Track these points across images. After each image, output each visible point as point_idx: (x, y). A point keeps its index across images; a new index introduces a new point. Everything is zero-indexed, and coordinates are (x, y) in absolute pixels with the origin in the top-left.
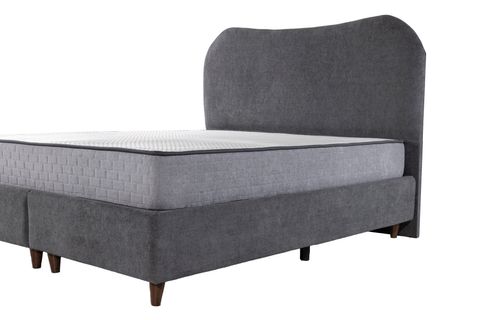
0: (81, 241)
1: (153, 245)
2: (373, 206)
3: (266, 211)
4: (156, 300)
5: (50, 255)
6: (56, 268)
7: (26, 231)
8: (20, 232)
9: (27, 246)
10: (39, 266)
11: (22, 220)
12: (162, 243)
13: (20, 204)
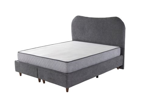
0: (51, 79)
2: (113, 64)
5: (43, 80)
7: (38, 75)
8: (36, 75)
9: (38, 78)
11: (36, 73)
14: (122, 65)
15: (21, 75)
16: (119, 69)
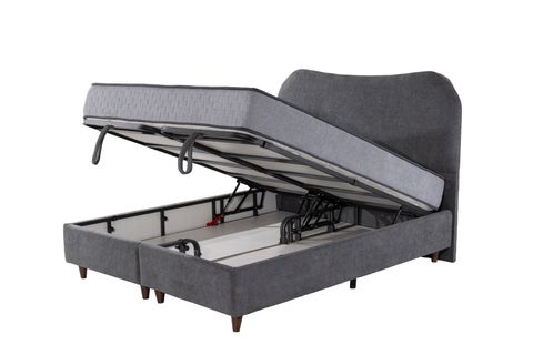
1: (233, 292)
2: (411, 241)
3: (316, 258)
4: (236, 328)
5: (156, 292)
6: (161, 299)
7: (138, 273)
8: (134, 273)
9: (139, 283)
10: (148, 297)
11: (134, 265)
12: (239, 290)
13: (133, 253)
14: (448, 245)
15: (84, 275)
16: (439, 261)
